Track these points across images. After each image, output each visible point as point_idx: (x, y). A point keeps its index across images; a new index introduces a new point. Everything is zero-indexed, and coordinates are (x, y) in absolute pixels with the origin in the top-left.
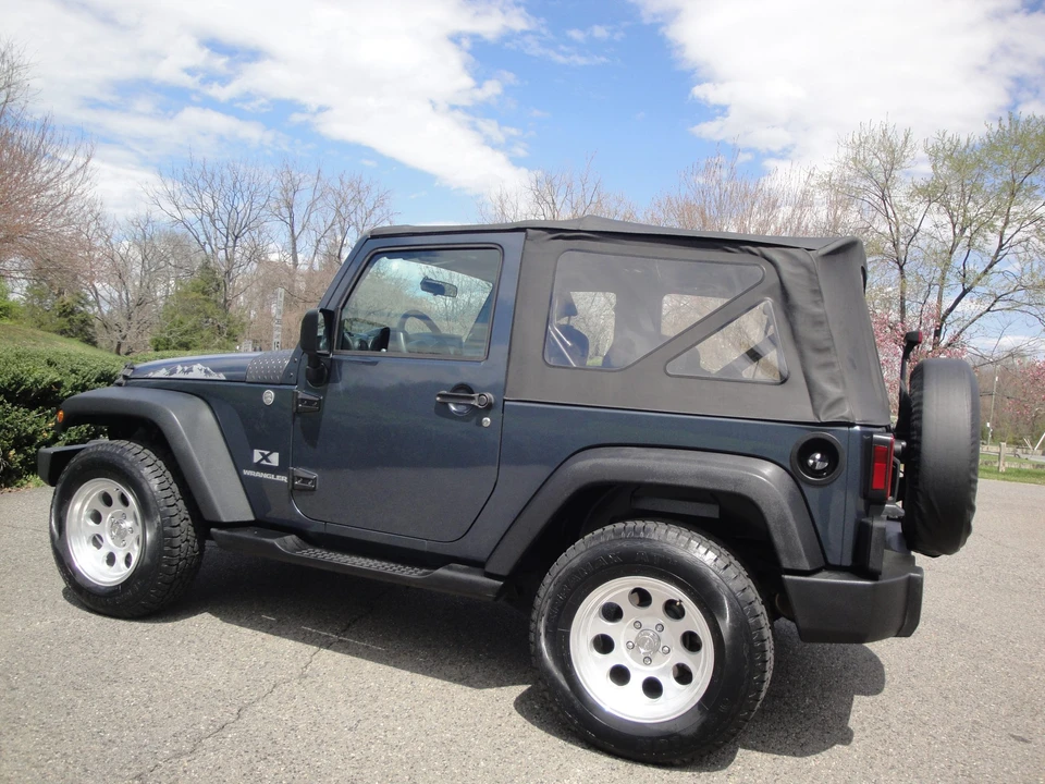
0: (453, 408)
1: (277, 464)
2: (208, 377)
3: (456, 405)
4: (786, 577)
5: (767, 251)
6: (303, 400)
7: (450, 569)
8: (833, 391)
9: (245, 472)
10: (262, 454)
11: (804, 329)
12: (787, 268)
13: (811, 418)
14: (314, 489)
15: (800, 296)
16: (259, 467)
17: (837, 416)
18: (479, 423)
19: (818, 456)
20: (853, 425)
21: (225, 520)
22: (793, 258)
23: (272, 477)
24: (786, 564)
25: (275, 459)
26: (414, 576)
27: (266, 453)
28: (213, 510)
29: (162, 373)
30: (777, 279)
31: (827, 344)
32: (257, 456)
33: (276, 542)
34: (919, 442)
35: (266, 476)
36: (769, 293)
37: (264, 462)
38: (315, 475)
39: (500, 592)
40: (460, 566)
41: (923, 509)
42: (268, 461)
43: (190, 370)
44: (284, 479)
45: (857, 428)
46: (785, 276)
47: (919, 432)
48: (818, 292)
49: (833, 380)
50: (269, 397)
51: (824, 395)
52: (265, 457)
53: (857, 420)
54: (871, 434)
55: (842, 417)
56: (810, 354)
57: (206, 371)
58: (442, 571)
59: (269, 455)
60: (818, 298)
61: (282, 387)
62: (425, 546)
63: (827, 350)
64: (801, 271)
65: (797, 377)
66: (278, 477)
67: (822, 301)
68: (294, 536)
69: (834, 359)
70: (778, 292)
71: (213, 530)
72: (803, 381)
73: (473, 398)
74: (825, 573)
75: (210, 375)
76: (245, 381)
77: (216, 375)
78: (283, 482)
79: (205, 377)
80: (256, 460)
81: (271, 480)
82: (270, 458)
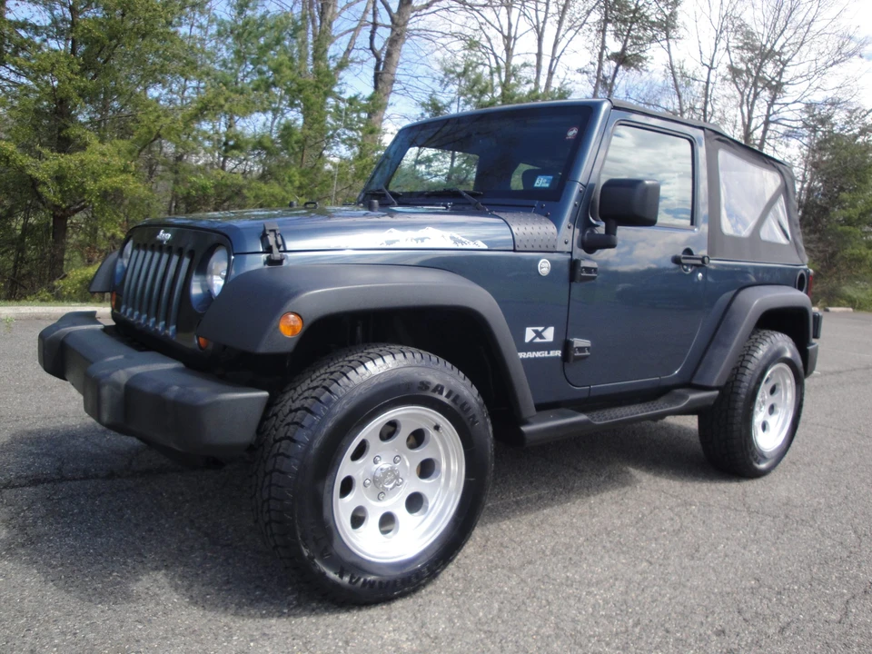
1: (552, 340)
2: (460, 246)
4: (809, 348)
5: (780, 166)
6: (582, 269)
10: (535, 331)
13: (800, 263)
14: (589, 358)
16: (533, 346)
23: (544, 354)
25: (549, 334)
27: (540, 329)
30: (784, 184)
32: (529, 334)
33: (586, 418)
35: (538, 354)
37: (538, 340)
38: (588, 343)
42: (542, 337)
44: (559, 353)
50: (544, 267)
52: (539, 334)
57: (452, 238)
59: (544, 330)
66: (552, 353)
71: (522, 428)
72: (794, 243)
75: (462, 242)
76: (514, 250)
77: (472, 243)
78: (557, 357)
79: (455, 246)
80: (527, 339)
81: (544, 358)
82: (544, 334)
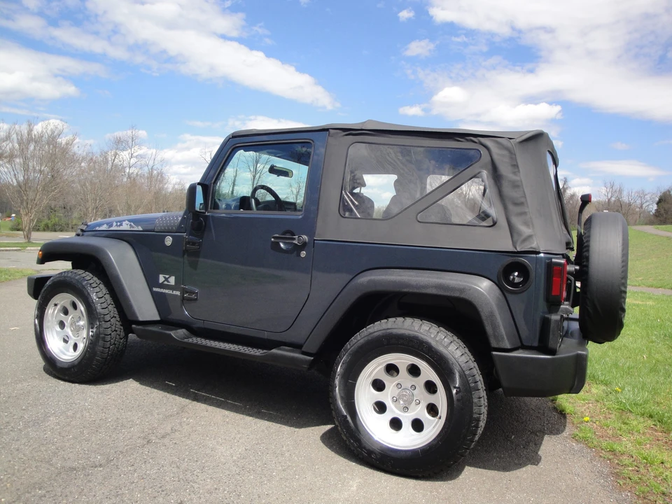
0: (282, 245)
1: (174, 284)
2: (132, 229)
3: (284, 243)
4: (494, 353)
5: (482, 140)
6: (189, 242)
7: (281, 350)
8: (526, 231)
9: (155, 289)
10: (165, 277)
11: (507, 190)
12: (496, 151)
13: (511, 249)
14: (196, 299)
15: (504, 169)
16: (162, 286)
17: (529, 247)
18: (299, 255)
19: (516, 274)
20: (539, 253)
21: (141, 319)
22: (497, 142)
23: (170, 292)
24: (494, 344)
25: (172, 280)
26: (258, 354)
27: (167, 276)
28: (134, 314)
29: (104, 227)
30: (489, 158)
31: (523, 200)
32: (161, 278)
33: (172, 333)
34: (587, 266)
35: (167, 291)
36: (484, 167)
37: (166, 283)
38: (197, 290)
39: (312, 364)
40: (287, 348)
41: (591, 311)
42: (168, 282)
43: (121, 225)
44: (178, 293)
45: (542, 255)
46: (495, 157)
47: (587, 258)
48: (515, 166)
49: (526, 224)
50: (169, 241)
51: (520, 234)
52: (166, 279)
53: (541, 249)
54: (551, 259)
55: (531, 248)
56: (511, 207)
57: (130, 225)
58: (274, 351)
59: (169, 278)
60: (517, 170)
61: (176, 234)
62: (266, 335)
63: (522, 204)
64: (505, 152)
65: (502, 222)
66: (175, 292)
67: (519, 171)
68: (184, 330)
69: (527, 211)
70: (490, 167)
71: (134, 326)
72: (507, 225)
73: (294, 239)
74: (521, 351)
75: (133, 227)
76: (154, 231)
77: (136, 227)
78: (177, 295)
79: (130, 229)
80: (161, 282)
81: (170, 294)
82: (169, 280)
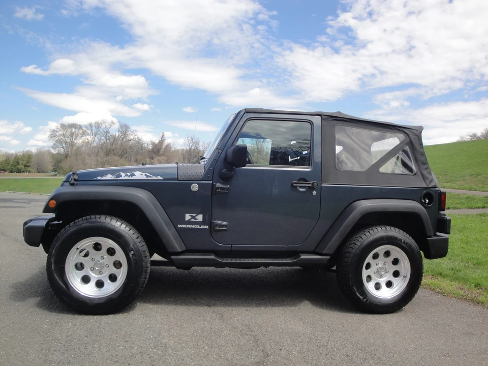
0: (298, 188)
1: (201, 220)
2: (149, 178)
3: (300, 186)
4: (428, 238)
5: (405, 130)
6: (218, 188)
9: (179, 226)
10: (191, 216)
11: (419, 156)
12: (412, 136)
14: (225, 230)
16: (189, 222)
17: (432, 185)
18: (311, 194)
20: (436, 187)
21: (179, 250)
22: (413, 132)
24: (429, 234)
25: (200, 218)
27: (194, 215)
29: (109, 177)
30: (409, 140)
32: (188, 217)
33: (214, 257)
35: (194, 226)
36: (407, 144)
37: (193, 220)
38: (226, 223)
42: (195, 219)
43: (133, 175)
44: (207, 227)
46: (412, 139)
48: (421, 144)
49: (429, 173)
50: (195, 187)
51: (428, 178)
52: (193, 217)
55: (434, 185)
56: (420, 165)
57: (146, 175)
59: (196, 216)
61: (202, 182)
62: (286, 248)
63: (425, 164)
64: (416, 137)
65: (419, 173)
66: (202, 227)
70: (410, 144)
71: (172, 257)
73: (309, 184)
75: (150, 177)
76: (177, 180)
77: (155, 177)
79: (147, 179)
80: (187, 219)
81: (198, 228)
